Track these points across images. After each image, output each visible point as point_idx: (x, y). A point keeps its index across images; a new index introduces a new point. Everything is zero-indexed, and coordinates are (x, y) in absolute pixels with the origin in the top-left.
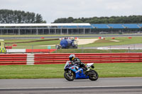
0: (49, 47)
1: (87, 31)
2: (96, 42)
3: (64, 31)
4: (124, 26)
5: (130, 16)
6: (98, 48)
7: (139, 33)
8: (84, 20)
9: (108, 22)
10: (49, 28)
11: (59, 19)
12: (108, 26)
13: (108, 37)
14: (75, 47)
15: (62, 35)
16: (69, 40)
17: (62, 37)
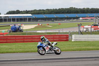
0: (3, 31)
1: (30, 19)
2: (36, 27)
3: (14, 20)
4: (55, 16)
5: (59, 9)
6: (38, 32)
7: (65, 21)
8: (27, 12)
9: (44, 13)
10: (3, 18)
11: (10, 12)
12: (44, 16)
13: (45, 23)
14: (21, 31)
15: (12, 22)
16: (17, 26)
17: (12, 24)
